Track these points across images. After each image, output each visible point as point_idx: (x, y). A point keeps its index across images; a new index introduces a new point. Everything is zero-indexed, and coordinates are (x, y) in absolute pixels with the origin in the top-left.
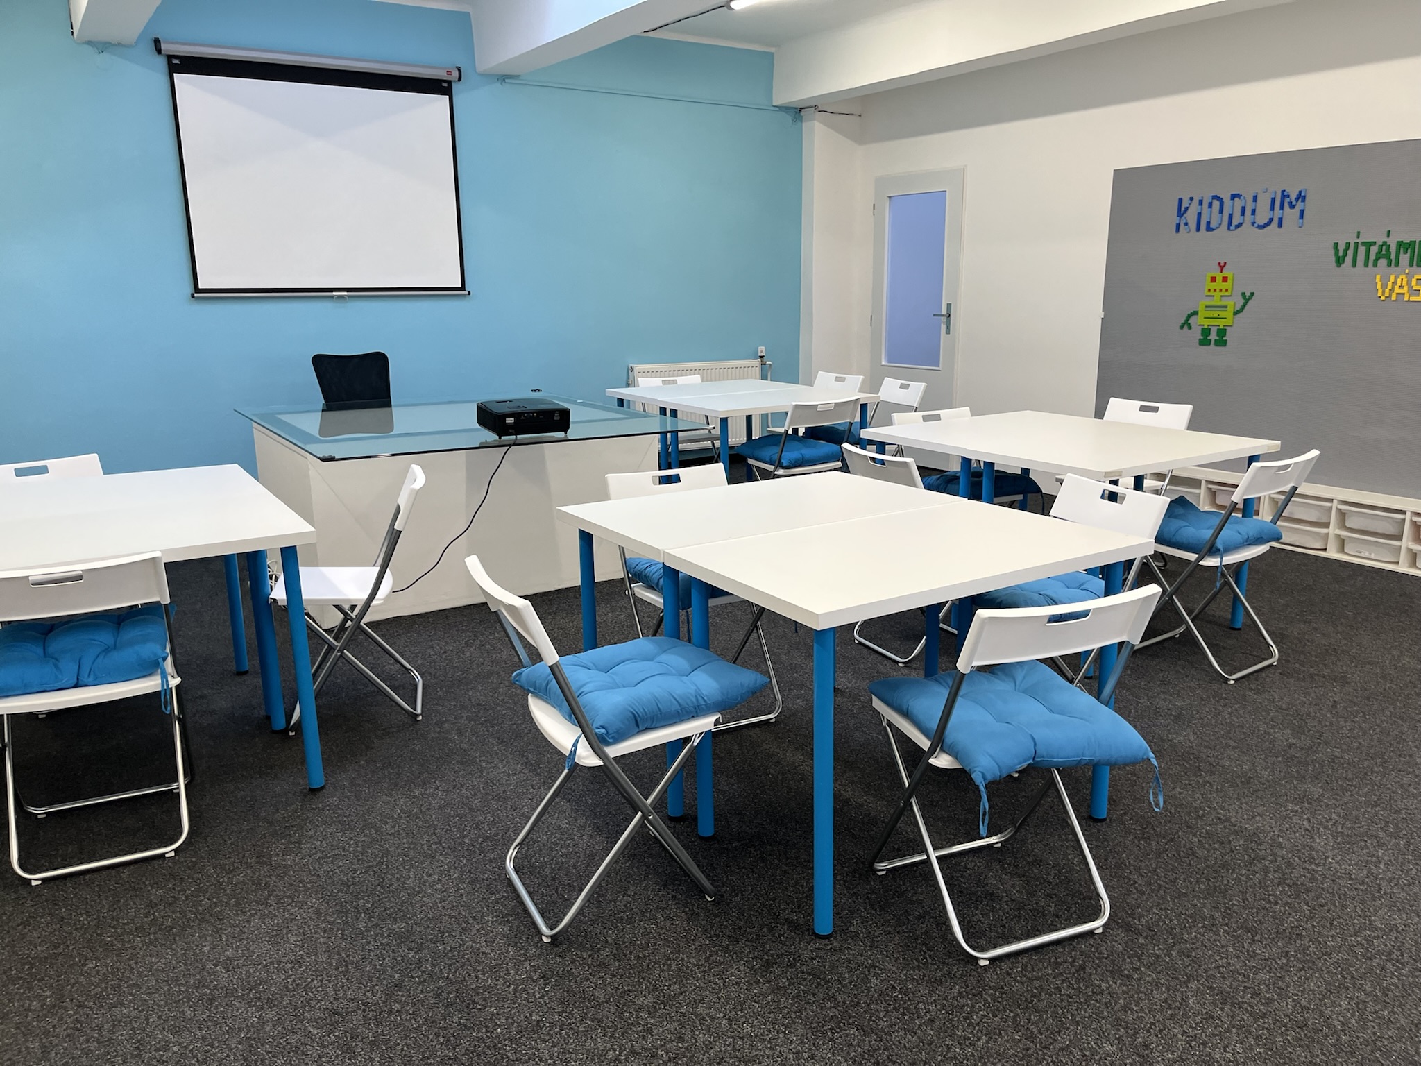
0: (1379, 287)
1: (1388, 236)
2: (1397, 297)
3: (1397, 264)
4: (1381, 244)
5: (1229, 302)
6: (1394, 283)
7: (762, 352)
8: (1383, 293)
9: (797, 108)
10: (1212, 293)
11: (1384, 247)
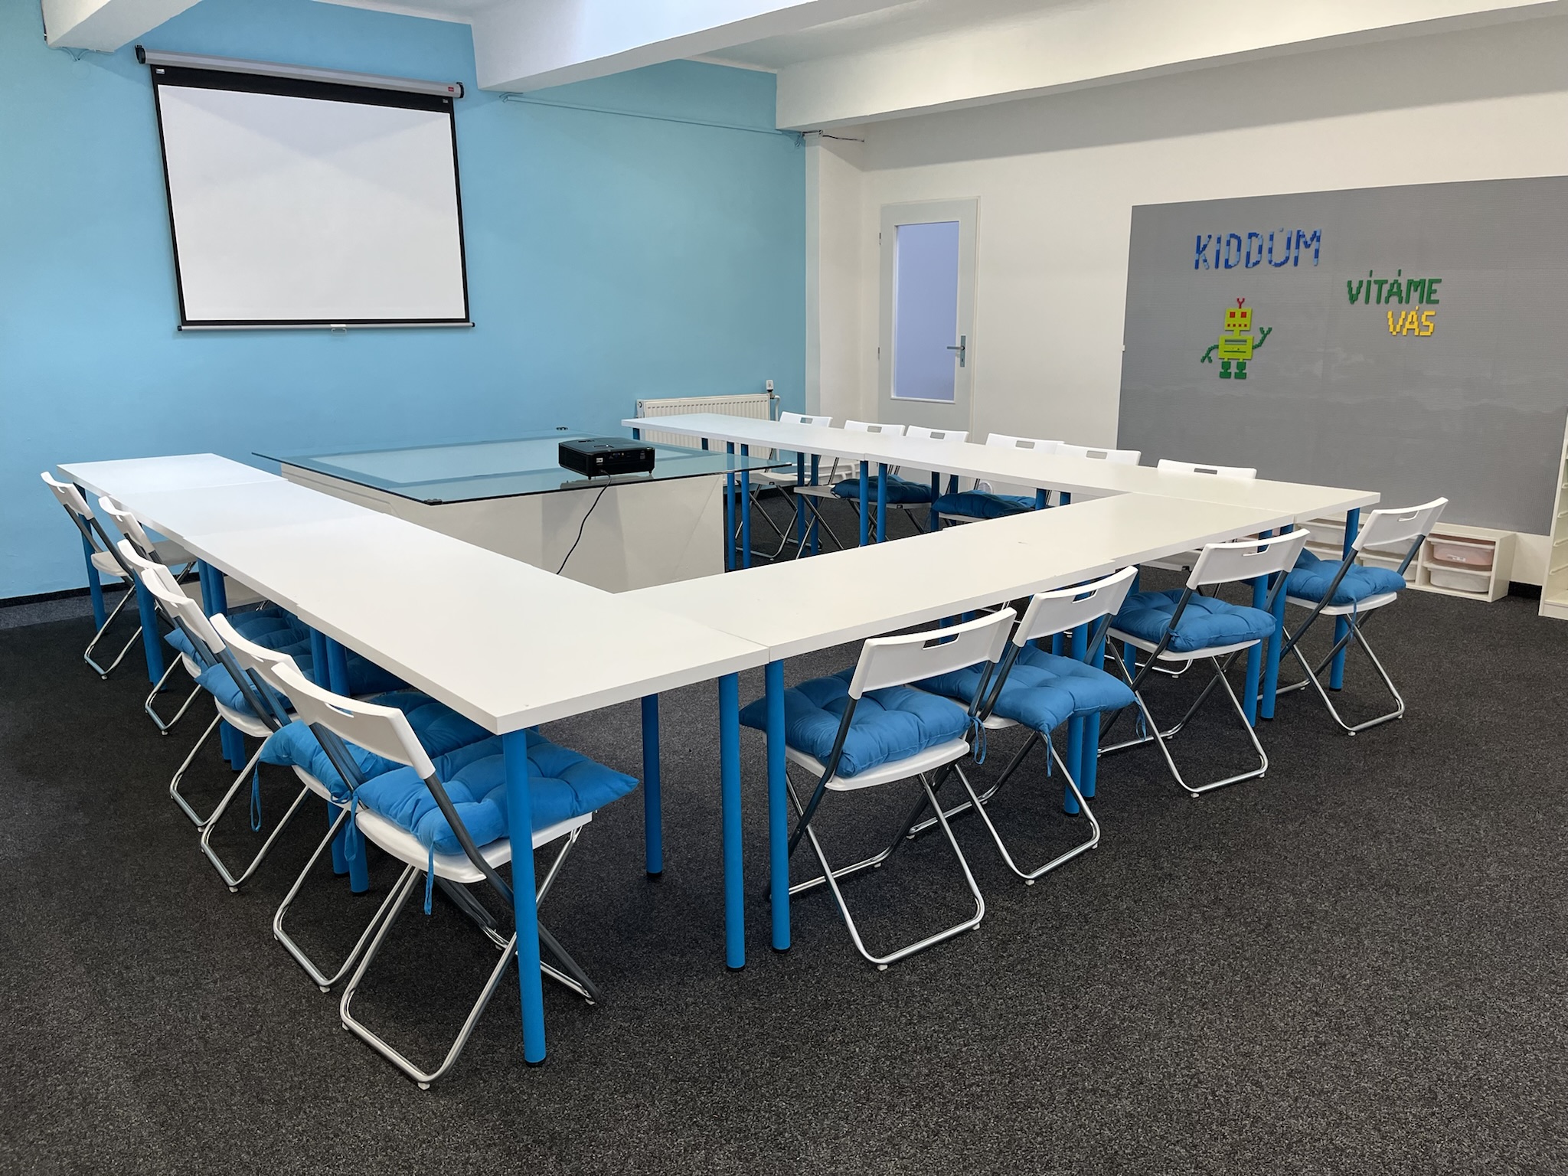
0: (1390, 323)
1: (1399, 275)
2: (1407, 333)
3: (1408, 302)
4: (1393, 282)
5: (1249, 337)
6: (1405, 320)
7: (770, 385)
8: (1394, 329)
9: (800, 132)
10: (1231, 328)
11: (1395, 285)
